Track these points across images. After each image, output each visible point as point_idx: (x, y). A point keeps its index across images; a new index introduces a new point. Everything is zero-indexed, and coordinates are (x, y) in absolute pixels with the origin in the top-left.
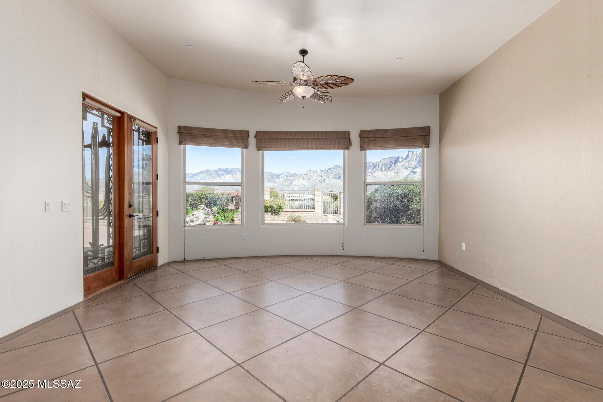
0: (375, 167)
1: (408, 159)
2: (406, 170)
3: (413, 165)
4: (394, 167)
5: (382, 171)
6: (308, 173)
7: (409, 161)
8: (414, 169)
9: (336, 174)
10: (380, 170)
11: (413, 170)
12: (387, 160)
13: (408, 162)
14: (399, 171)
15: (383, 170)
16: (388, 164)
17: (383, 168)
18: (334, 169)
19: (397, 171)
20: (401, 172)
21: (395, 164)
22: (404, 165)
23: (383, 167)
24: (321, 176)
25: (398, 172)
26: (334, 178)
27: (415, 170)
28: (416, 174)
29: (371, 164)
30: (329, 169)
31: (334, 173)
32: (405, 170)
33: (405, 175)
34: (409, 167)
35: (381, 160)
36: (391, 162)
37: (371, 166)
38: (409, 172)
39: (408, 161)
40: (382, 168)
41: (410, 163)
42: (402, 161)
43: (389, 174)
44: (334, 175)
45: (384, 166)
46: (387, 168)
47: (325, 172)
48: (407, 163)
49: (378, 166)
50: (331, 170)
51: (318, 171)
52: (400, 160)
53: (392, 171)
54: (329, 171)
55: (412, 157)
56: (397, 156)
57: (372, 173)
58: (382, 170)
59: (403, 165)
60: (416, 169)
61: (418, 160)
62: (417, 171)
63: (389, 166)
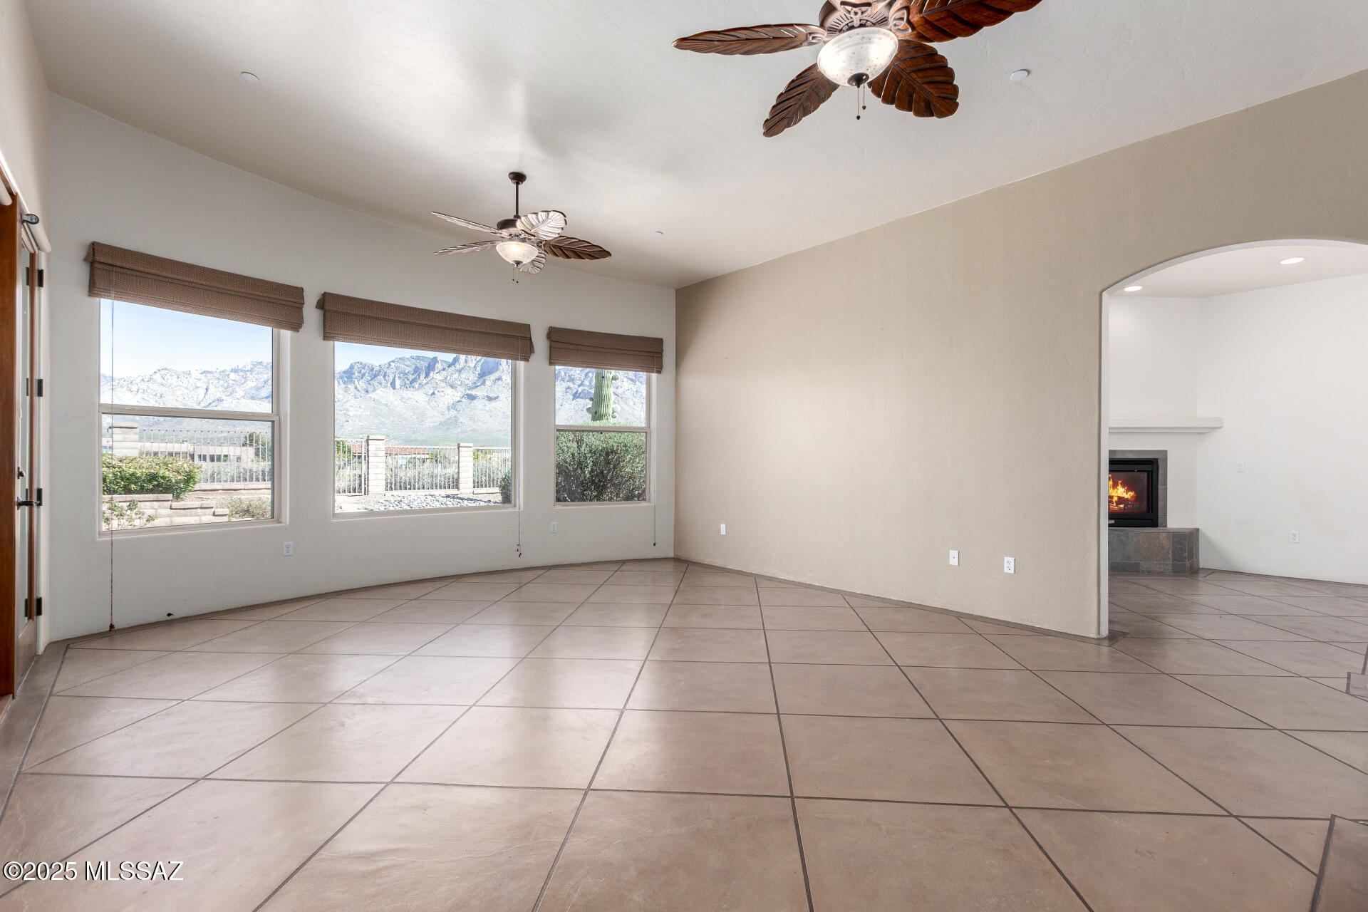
0: (376, 376)
1: (458, 367)
2: (452, 390)
3: (468, 379)
4: (425, 382)
5: (394, 387)
6: (157, 377)
7: (460, 371)
8: (471, 389)
9: (260, 385)
10: (389, 385)
11: (469, 392)
12: (408, 363)
13: (457, 373)
14: (436, 392)
15: (398, 386)
16: (408, 372)
17: (398, 382)
18: (251, 371)
19: (431, 392)
20: (442, 394)
21: (427, 375)
22: (448, 378)
23: (397, 379)
24: (207, 389)
25: (433, 394)
26: (253, 398)
27: (473, 392)
28: (475, 401)
29: (364, 368)
30: (235, 371)
31: (251, 384)
32: (449, 390)
33: (451, 402)
34: (459, 383)
35: (393, 362)
36: (417, 370)
37: (364, 375)
38: (460, 394)
39: (458, 370)
40: (394, 380)
41: (463, 376)
42: (444, 370)
43: (411, 396)
44: (251, 388)
45: (400, 378)
46: (408, 382)
47: (219, 379)
48: (456, 376)
49: (384, 377)
50: (241, 373)
51: (196, 374)
52: (439, 366)
53: (418, 389)
54: (233, 376)
55: (466, 362)
56: (432, 357)
57: (367, 392)
58: (393, 385)
59: (446, 378)
60: (475, 389)
61: (479, 369)
62: (478, 394)
63: (411, 377)
